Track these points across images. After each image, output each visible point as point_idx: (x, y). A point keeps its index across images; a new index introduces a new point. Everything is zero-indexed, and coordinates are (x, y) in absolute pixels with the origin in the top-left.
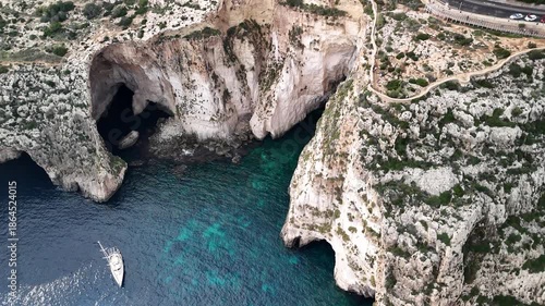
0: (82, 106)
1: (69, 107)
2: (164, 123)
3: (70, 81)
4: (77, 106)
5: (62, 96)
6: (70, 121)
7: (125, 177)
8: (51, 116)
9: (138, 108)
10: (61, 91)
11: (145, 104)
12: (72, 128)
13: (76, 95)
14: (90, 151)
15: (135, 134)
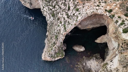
0: (65, 28)
1: (63, 23)
2: (96, 58)
3: (74, 15)
4: (65, 26)
5: (66, 17)
6: (59, 28)
7: (57, 60)
8: (58, 19)
9: (98, 41)
10: (67, 15)
11: (103, 42)
12: (57, 31)
13: (69, 22)
14: (54, 43)
15: (82, 49)
